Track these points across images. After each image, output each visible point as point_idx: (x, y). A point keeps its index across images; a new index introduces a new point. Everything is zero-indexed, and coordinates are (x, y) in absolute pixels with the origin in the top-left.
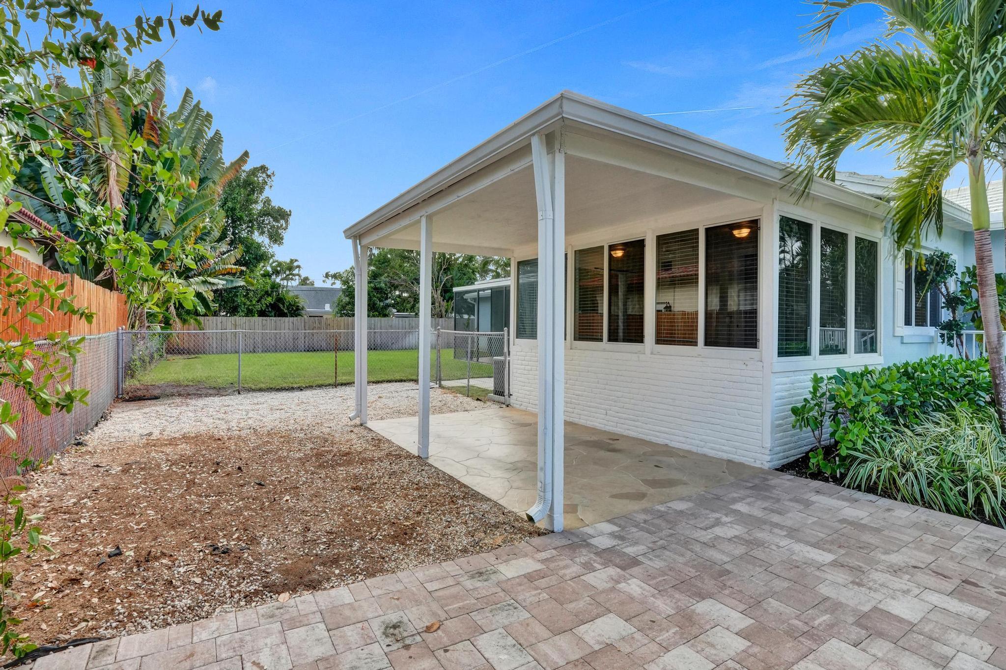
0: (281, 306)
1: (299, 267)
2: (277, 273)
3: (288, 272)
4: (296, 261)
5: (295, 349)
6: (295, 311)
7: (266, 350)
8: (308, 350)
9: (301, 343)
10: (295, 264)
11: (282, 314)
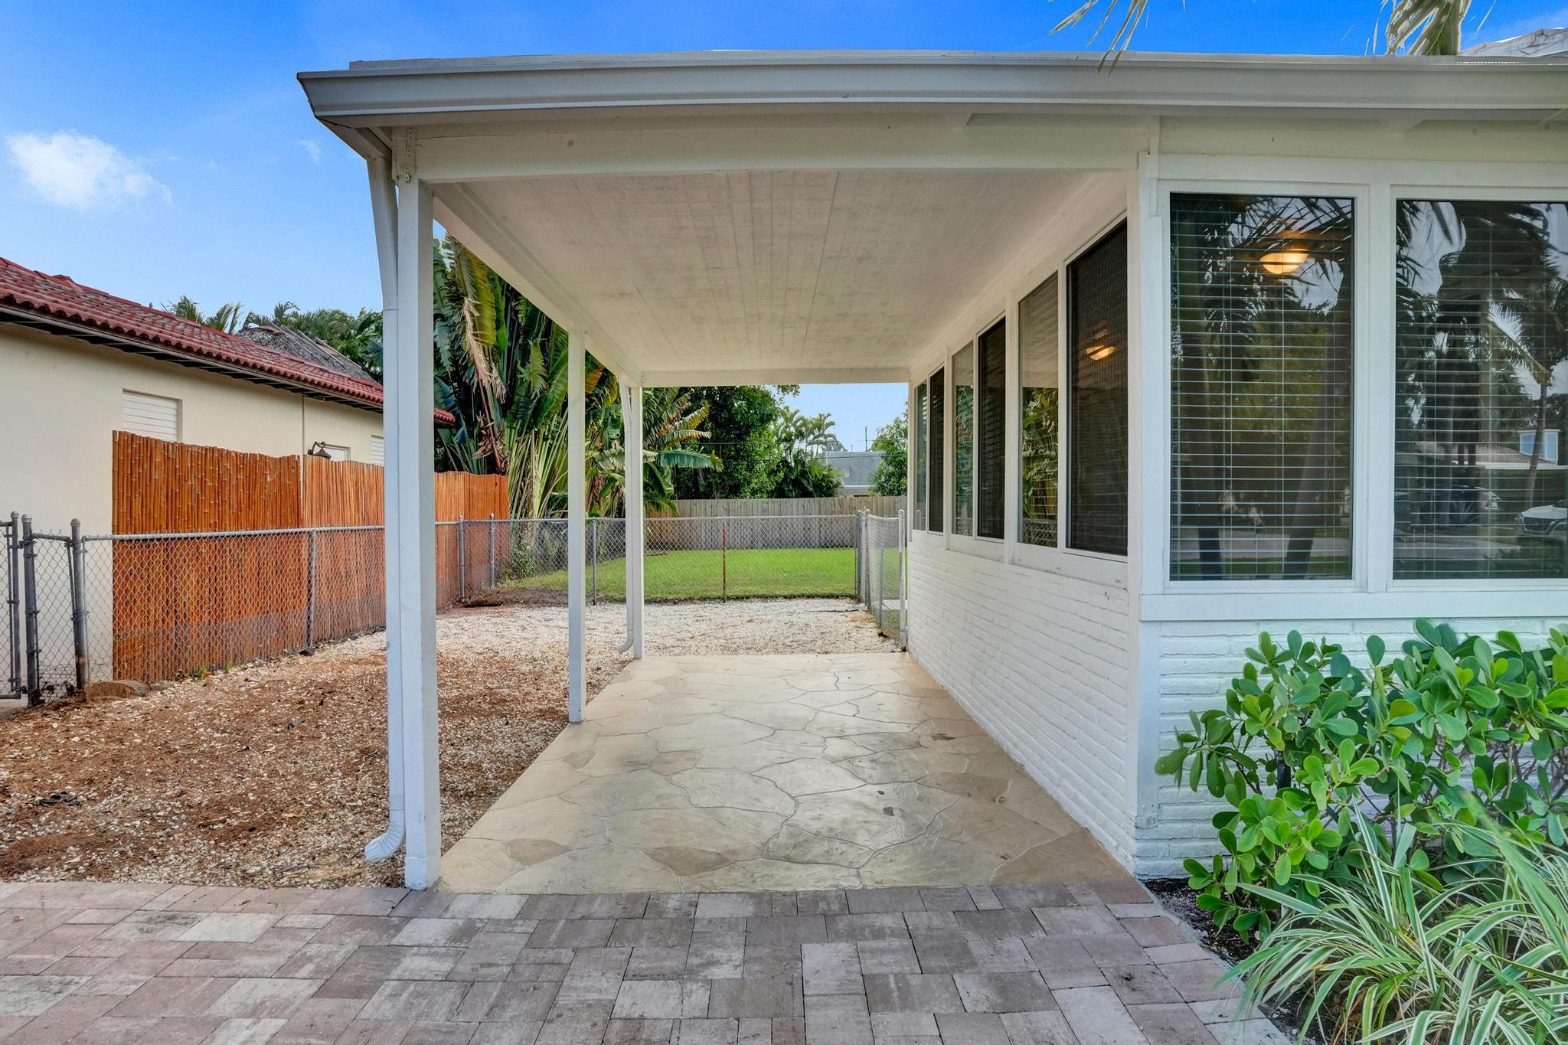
0: (805, 482)
1: (832, 424)
2: (801, 435)
3: (817, 433)
4: (829, 415)
5: (807, 544)
6: (824, 488)
7: (767, 545)
8: (825, 546)
9: (815, 536)
10: (827, 421)
11: (805, 494)
